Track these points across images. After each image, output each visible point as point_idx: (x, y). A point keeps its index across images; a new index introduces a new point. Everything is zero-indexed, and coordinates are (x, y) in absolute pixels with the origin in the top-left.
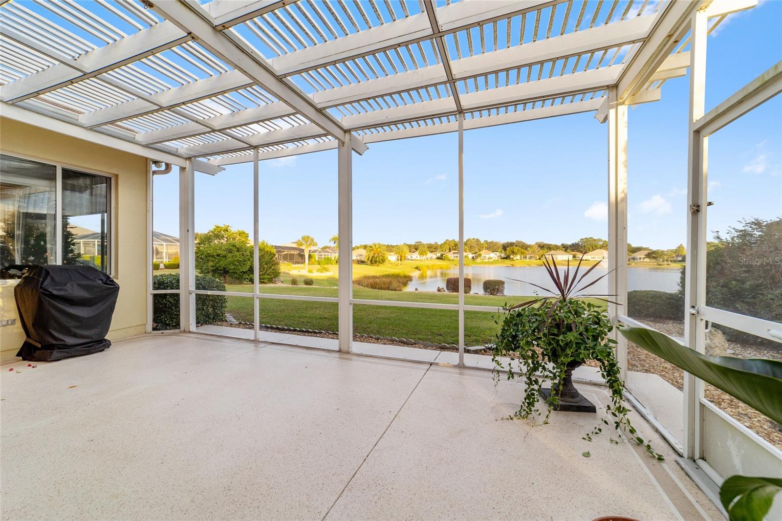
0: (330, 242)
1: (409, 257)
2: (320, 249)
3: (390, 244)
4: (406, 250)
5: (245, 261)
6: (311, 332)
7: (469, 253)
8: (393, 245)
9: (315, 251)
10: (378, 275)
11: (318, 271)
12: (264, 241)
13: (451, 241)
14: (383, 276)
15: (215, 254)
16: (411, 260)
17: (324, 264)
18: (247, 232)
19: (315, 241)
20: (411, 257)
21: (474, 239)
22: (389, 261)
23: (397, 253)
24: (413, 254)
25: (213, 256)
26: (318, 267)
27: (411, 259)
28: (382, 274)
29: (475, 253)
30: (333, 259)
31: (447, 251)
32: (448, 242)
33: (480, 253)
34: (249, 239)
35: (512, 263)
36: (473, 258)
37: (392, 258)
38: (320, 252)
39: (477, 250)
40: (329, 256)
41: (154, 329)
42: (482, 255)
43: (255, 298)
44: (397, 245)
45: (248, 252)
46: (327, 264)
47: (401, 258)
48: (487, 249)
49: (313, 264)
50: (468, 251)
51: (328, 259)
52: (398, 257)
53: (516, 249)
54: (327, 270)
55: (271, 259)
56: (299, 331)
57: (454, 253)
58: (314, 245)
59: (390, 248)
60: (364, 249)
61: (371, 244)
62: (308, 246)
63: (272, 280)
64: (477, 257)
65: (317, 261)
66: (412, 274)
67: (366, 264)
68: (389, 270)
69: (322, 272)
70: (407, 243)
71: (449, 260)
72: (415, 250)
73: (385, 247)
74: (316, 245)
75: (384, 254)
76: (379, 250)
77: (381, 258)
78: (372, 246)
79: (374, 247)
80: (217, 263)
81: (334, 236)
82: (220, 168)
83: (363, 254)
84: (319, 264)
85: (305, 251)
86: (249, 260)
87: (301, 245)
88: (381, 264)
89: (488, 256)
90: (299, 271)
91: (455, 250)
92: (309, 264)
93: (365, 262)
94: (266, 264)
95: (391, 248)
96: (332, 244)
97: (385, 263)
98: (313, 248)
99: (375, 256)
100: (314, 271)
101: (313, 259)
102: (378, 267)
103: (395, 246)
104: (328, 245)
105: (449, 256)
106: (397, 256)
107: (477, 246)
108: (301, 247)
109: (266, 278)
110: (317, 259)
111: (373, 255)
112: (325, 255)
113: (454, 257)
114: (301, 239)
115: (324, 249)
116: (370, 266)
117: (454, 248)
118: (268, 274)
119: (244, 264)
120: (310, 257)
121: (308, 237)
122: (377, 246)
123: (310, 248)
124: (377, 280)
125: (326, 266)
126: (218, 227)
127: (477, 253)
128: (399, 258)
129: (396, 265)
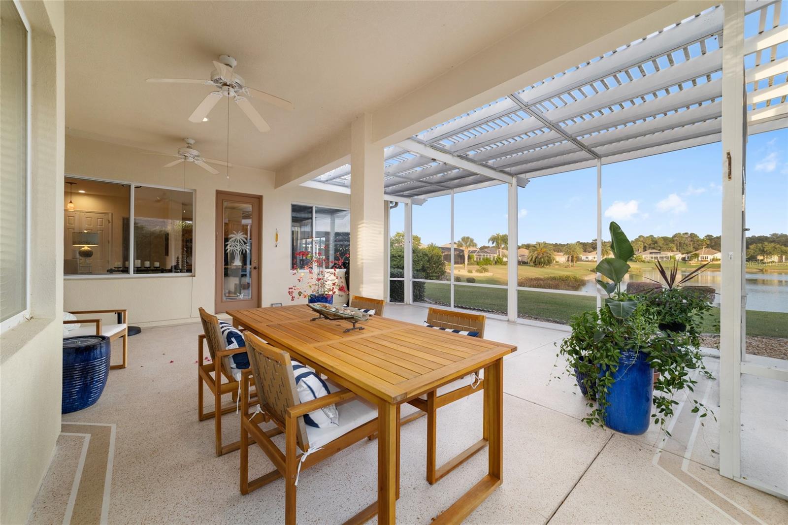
0: (489, 242)
1: (584, 258)
2: (478, 250)
3: (558, 243)
4: (579, 250)
5: (419, 261)
6: (486, 311)
7: (678, 252)
8: (563, 243)
9: (474, 252)
10: (542, 277)
11: (478, 271)
12: (432, 243)
13: (647, 237)
14: (548, 279)
15: (397, 255)
16: (586, 261)
17: (483, 265)
18: (419, 237)
19: (474, 242)
20: (586, 258)
21: (686, 234)
22: (556, 262)
23: (567, 253)
24: (589, 254)
25: (395, 257)
26: (477, 267)
27: (587, 259)
28: (547, 276)
29: (687, 253)
30: (492, 259)
31: (641, 250)
32: (642, 239)
33: (697, 252)
34: (421, 242)
35: (761, 266)
36: (684, 259)
37: (561, 258)
38: (478, 252)
39: (691, 248)
40: (488, 257)
41: (390, 301)
42: (700, 256)
43: (452, 285)
44: (568, 244)
45: (421, 254)
46: (486, 264)
47: (573, 259)
48: (708, 246)
49: (472, 264)
50: (675, 249)
51: (487, 259)
52: (569, 257)
53: (768, 246)
54: (486, 270)
55: (438, 259)
56: (477, 310)
57: (651, 253)
58: (473, 246)
59: (558, 248)
60: (526, 249)
61: (534, 243)
62: (467, 247)
63: (439, 278)
64: (690, 259)
65: (475, 261)
66: (586, 278)
67: (528, 266)
68: (556, 272)
69: (481, 272)
70: (581, 242)
71: (644, 261)
72: (592, 250)
73: (552, 246)
74: (475, 245)
75: (550, 254)
76: (544, 250)
77: (546, 258)
78: (536, 246)
79: (538, 247)
80: (398, 263)
81: (493, 236)
82: (425, 200)
83: (526, 254)
84: (478, 264)
85: (465, 252)
86: (422, 261)
87: (461, 246)
88: (546, 265)
89: (710, 257)
90: (459, 271)
91: (654, 248)
92: (468, 264)
93: (527, 263)
94: (435, 264)
95: (560, 247)
96: (490, 244)
97: (551, 265)
98: (472, 249)
99: (540, 257)
100: (473, 271)
101: (472, 260)
102: (543, 268)
103: (564, 245)
104: (487, 245)
105: (644, 256)
106: (567, 257)
107: (692, 243)
108: (461, 248)
109: (435, 276)
110: (475, 259)
111: (537, 255)
112: (484, 256)
113: (652, 258)
114: (461, 240)
115: (483, 249)
116: (534, 268)
117: (653, 246)
118: (436, 273)
119: (418, 264)
120: (469, 258)
121: (468, 238)
122: (541, 246)
123: (469, 249)
124: (542, 282)
125: (485, 266)
126: (398, 233)
127: (690, 252)
128: (570, 259)
129: (565, 267)
